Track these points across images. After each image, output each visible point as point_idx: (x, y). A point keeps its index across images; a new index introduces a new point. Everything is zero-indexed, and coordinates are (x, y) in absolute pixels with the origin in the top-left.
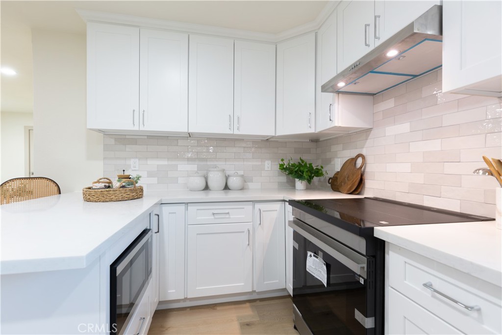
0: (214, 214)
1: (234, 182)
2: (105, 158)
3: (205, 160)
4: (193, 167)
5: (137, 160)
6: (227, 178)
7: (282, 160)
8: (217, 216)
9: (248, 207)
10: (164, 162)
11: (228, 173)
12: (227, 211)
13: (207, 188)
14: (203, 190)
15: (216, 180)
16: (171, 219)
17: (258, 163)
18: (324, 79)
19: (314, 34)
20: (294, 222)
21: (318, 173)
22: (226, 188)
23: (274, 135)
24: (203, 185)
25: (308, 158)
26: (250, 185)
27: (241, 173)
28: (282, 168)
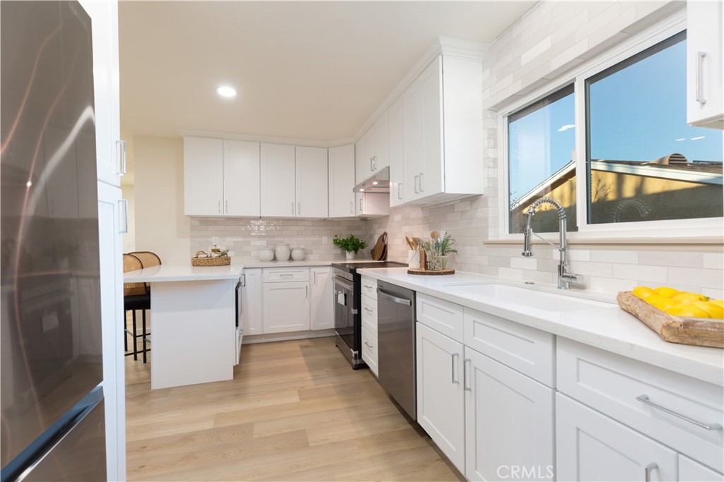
0: (281, 275)
1: (296, 254)
2: (191, 236)
3: (274, 236)
4: (263, 243)
5: (217, 238)
6: (291, 251)
7: (336, 236)
8: (284, 277)
9: (306, 271)
10: (240, 239)
11: (292, 247)
12: (290, 273)
13: (275, 259)
14: (272, 261)
15: (282, 252)
16: (252, 279)
17: (317, 239)
18: (360, 180)
19: (353, 145)
20: (336, 278)
21: (362, 246)
22: (291, 259)
23: (327, 217)
24: (272, 257)
25: (357, 234)
26: (310, 256)
27: (303, 247)
28: (336, 242)
